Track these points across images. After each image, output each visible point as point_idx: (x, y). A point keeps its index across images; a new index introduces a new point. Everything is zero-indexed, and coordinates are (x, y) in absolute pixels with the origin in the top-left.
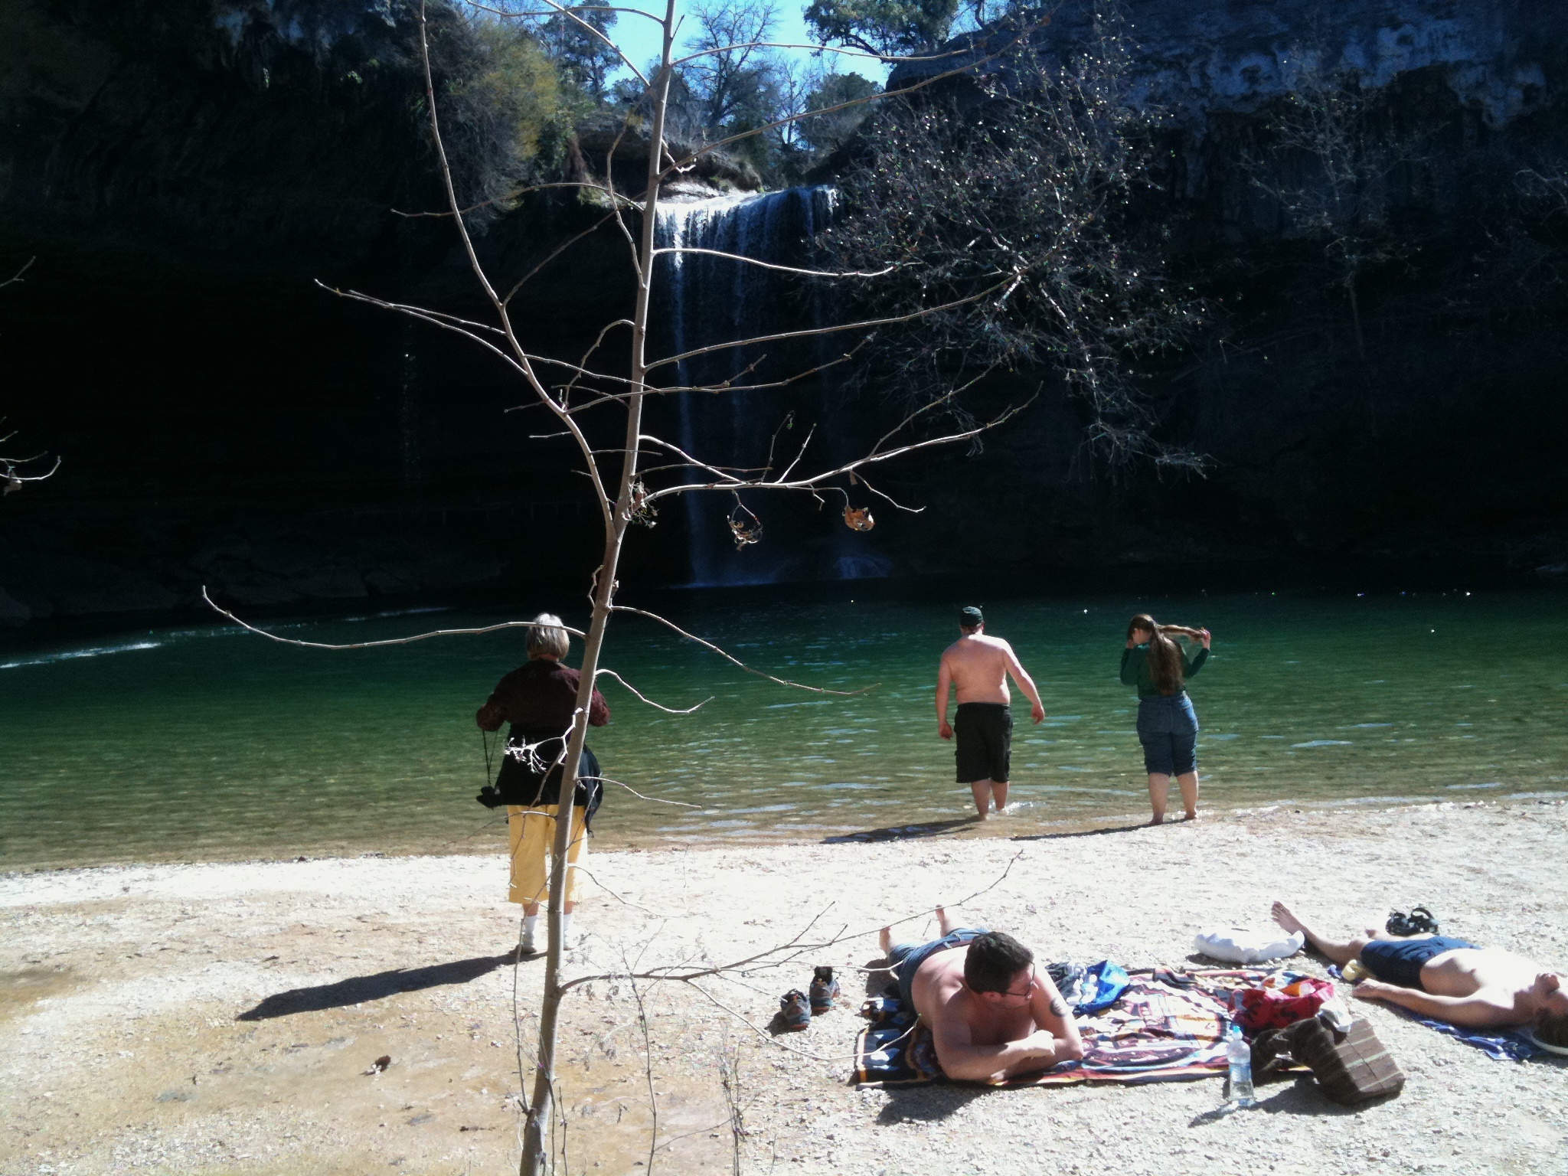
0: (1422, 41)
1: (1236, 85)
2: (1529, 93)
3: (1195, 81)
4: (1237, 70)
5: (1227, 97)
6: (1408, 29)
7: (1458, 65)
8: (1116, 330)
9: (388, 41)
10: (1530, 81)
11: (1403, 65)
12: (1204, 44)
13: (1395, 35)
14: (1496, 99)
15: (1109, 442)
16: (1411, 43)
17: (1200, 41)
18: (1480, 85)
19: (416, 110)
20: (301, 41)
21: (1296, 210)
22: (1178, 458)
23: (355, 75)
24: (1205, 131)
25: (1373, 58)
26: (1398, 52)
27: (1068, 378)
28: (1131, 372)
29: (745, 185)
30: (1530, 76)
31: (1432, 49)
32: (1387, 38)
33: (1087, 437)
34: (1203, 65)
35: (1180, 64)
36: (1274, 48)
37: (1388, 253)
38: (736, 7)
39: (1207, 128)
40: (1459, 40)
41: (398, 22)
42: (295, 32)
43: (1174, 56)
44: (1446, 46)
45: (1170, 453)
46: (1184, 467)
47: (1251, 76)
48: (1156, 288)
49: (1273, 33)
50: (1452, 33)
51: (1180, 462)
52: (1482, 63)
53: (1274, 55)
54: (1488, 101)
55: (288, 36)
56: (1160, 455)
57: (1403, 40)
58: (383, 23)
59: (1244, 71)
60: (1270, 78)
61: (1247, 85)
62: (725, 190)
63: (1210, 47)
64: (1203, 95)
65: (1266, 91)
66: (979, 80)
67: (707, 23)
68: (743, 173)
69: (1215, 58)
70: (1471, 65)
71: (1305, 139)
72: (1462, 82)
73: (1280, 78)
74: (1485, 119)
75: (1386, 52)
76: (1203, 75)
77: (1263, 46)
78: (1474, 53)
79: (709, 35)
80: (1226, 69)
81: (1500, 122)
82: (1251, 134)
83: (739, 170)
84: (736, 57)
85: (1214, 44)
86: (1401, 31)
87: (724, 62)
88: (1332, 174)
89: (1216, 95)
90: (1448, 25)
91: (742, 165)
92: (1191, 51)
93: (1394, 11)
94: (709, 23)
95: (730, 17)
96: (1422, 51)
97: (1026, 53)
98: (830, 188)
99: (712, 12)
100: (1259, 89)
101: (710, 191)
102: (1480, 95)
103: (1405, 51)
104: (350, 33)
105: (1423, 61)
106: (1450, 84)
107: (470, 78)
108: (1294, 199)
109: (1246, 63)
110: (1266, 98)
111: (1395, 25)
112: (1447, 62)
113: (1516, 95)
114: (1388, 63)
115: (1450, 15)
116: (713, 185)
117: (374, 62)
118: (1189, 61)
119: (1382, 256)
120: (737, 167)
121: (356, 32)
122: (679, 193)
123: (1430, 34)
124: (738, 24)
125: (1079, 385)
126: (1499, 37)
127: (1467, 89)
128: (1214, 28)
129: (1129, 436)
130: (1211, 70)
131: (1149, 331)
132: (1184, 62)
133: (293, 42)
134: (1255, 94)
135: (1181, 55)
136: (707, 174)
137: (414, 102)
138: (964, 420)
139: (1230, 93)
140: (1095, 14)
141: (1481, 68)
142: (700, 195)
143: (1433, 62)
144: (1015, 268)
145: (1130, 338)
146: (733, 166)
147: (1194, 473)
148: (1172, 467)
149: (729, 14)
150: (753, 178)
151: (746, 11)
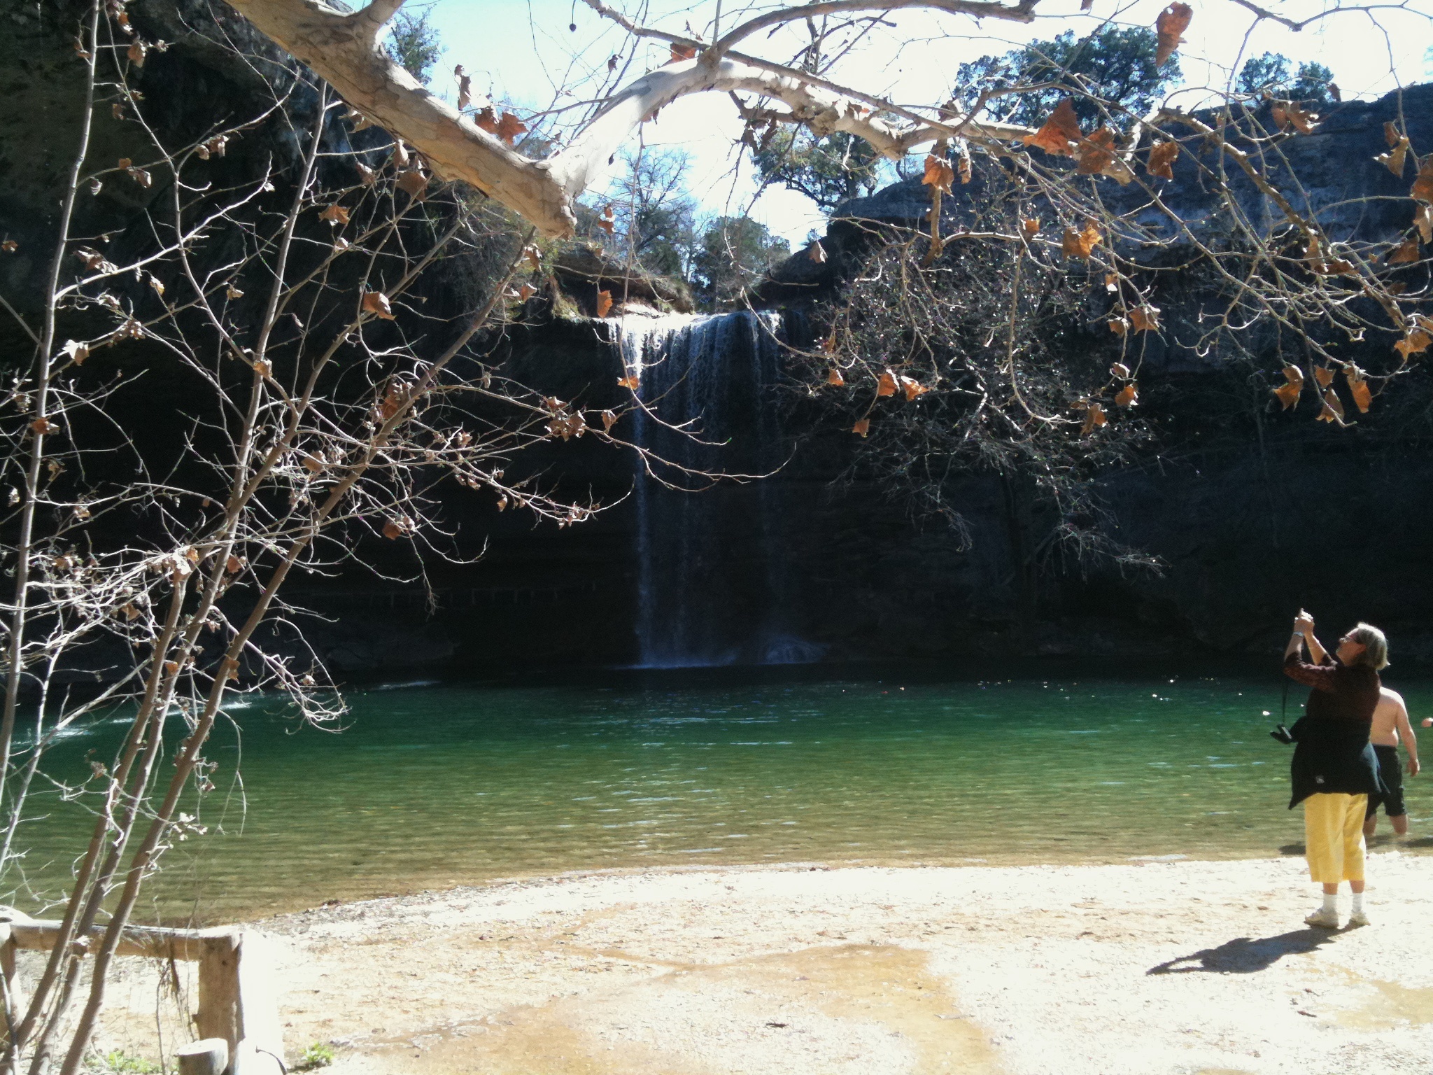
0: (1299, 205)
5: (1127, 247)
6: (1288, 194)
7: (1329, 227)
8: (1072, 443)
12: (1108, 200)
15: (1076, 541)
22: (1136, 557)
25: (1256, 218)
27: (1039, 482)
28: (1092, 480)
29: (683, 309)
33: (1057, 536)
45: (1131, 553)
46: (1143, 566)
47: (1149, 230)
49: (1170, 193)
50: (1324, 199)
51: (1139, 561)
52: (1351, 227)
56: (1123, 554)
60: (1168, 231)
61: (1145, 237)
62: (667, 312)
63: (1114, 203)
67: (631, 165)
68: (680, 299)
70: (1341, 227)
71: (1220, 284)
73: (1176, 232)
75: (1266, 214)
78: (1344, 217)
79: (633, 175)
83: (677, 296)
84: (655, 196)
85: (1118, 201)
87: (645, 201)
89: (1118, 245)
90: (1321, 192)
91: (679, 291)
94: (636, 166)
95: (651, 161)
98: (773, 313)
99: (636, 156)
101: (654, 312)
109: (1145, 218)
110: (1161, 249)
114: (1269, 224)
115: (1323, 184)
116: (655, 306)
120: (675, 292)
122: (629, 312)
124: (658, 167)
125: (1048, 490)
128: (1119, 187)
129: (1093, 537)
131: (1104, 446)
134: (1152, 245)
136: (647, 295)
138: (953, 517)
139: (1130, 244)
141: (1349, 230)
142: (646, 315)
144: (979, 386)
145: (1087, 451)
146: (673, 291)
147: (1150, 571)
148: (1134, 565)
149: (649, 158)
150: (688, 303)
151: (666, 156)
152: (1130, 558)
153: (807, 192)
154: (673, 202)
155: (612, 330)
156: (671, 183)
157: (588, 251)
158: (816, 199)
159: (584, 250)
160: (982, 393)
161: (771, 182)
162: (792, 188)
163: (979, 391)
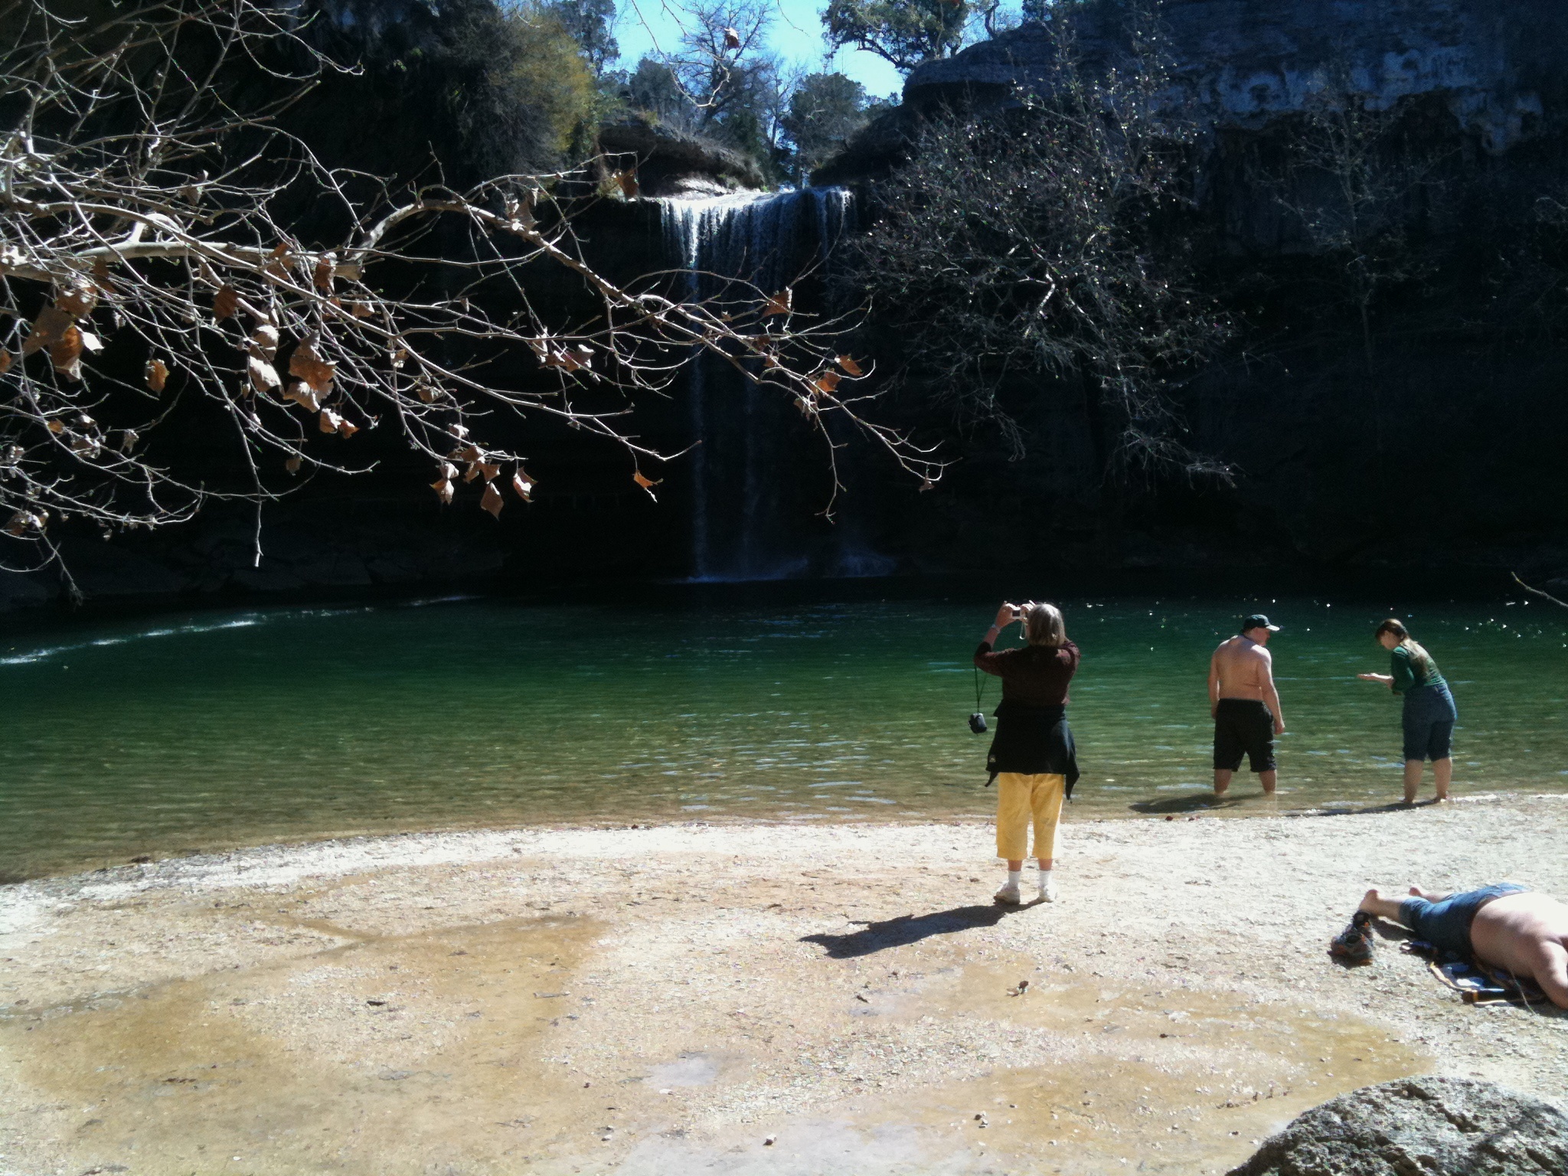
0: (1426, 66)
1: (1245, 103)
2: (1527, 120)
3: (1207, 98)
4: (1246, 88)
5: (1235, 113)
6: (1414, 54)
7: (1459, 91)
8: (1147, 340)
9: (430, 30)
10: (1528, 109)
11: (1407, 88)
12: (1214, 61)
13: (1401, 60)
14: (1496, 125)
15: (1143, 449)
16: (1416, 68)
17: (1211, 58)
18: (1481, 111)
19: (453, 100)
20: (353, 29)
21: (1315, 228)
22: (1207, 466)
23: (400, 63)
24: (1213, 147)
25: (1379, 81)
26: (1404, 76)
27: (1104, 385)
28: (1163, 381)
29: (751, 184)
30: (1529, 104)
31: (1435, 74)
32: (1393, 62)
33: (1122, 443)
34: (1213, 82)
35: (1190, 80)
36: (1283, 66)
37: (1405, 272)
38: (732, 4)
39: (1215, 144)
40: (1461, 66)
41: (441, 12)
42: (349, 20)
43: (1185, 72)
44: (1449, 72)
45: (1202, 461)
46: (1214, 476)
47: (1260, 94)
48: (1183, 299)
49: (1283, 53)
50: (1455, 59)
51: (1210, 470)
52: (1484, 90)
53: (1282, 75)
54: (1489, 127)
55: (341, 23)
56: (1192, 462)
57: (1408, 65)
58: (430, 12)
59: (1253, 89)
60: (1278, 97)
61: (1255, 103)
62: (733, 187)
63: (1220, 64)
64: (1214, 111)
65: (1274, 109)
66: (1017, 91)
68: (749, 172)
69: (1225, 76)
70: (1472, 91)
71: (1324, 159)
72: (1463, 108)
73: (1287, 97)
74: (1484, 145)
75: (1390, 76)
76: (1214, 92)
77: (1272, 66)
78: (1475, 80)
79: (705, 30)
80: (1235, 87)
81: (1499, 147)
82: (1256, 150)
83: (745, 169)
85: (1225, 61)
86: (1407, 55)
88: (1349, 193)
89: (1225, 112)
90: (1451, 51)
91: (747, 163)
92: (1202, 67)
93: (1400, 36)
94: (704, 17)
95: (725, 14)
96: (1426, 76)
97: (1063, 65)
98: (844, 190)
99: (708, 8)
100: (1267, 107)
101: (718, 188)
102: (1480, 121)
103: (1410, 75)
104: (398, 21)
105: (1428, 86)
106: (1451, 109)
107: (507, 70)
108: (1313, 217)
109: (1256, 81)
110: (1273, 116)
111: (1401, 50)
112: (1450, 88)
113: (1515, 122)
114: (1393, 87)
115: (1454, 43)
116: (721, 182)
117: (418, 51)
118: (1200, 76)
119: (1401, 276)
120: (742, 165)
121: (404, 20)
122: (689, 189)
123: (1434, 60)
124: (733, 22)
125: (1113, 393)
126: (1501, 65)
127: (1468, 115)
128: (1226, 46)
129: (1162, 444)
130: (1221, 87)
131: (1179, 343)
132: (1194, 79)
133: (346, 29)
134: (1263, 112)
135: (1192, 72)
136: (716, 171)
137: (451, 92)
138: (1006, 424)
139: (1239, 110)
140: (1135, 32)
141: (1483, 94)
142: (708, 192)
143: (1436, 87)
144: (1047, 276)
145: (1162, 348)
146: (739, 164)
147: (1222, 481)
148: (1202, 475)
149: (724, 11)
150: (757, 177)
151: (741, 8)
152: (1199, 467)
153: (883, 53)
154: (753, 61)
155: (665, 211)
156: (749, 38)
157: (641, 121)
158: (893, 61)
159: (635, 120)
160: (1050, 284)
161: (843, 42)
162: (864, 48)
163: (1047, 280)
